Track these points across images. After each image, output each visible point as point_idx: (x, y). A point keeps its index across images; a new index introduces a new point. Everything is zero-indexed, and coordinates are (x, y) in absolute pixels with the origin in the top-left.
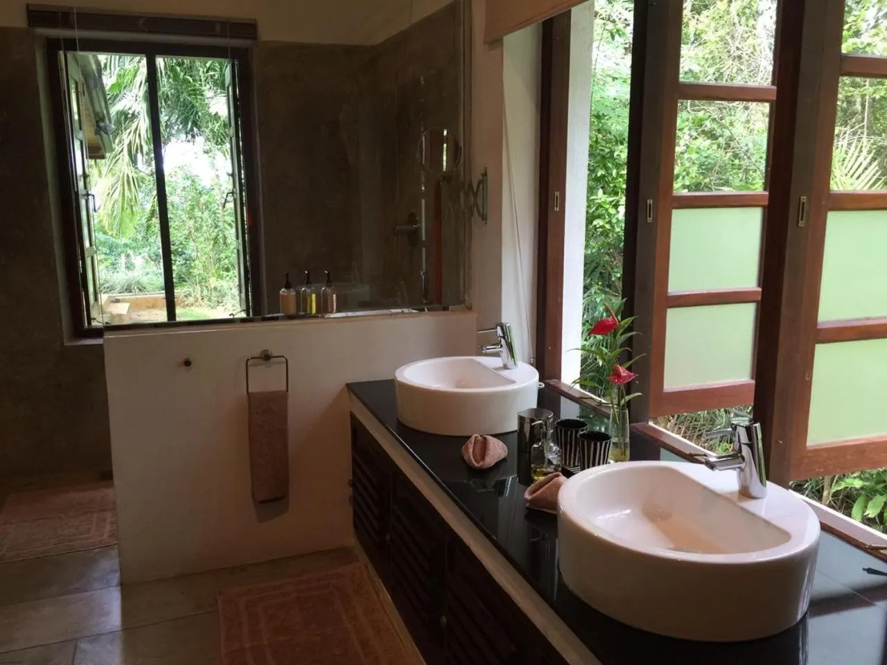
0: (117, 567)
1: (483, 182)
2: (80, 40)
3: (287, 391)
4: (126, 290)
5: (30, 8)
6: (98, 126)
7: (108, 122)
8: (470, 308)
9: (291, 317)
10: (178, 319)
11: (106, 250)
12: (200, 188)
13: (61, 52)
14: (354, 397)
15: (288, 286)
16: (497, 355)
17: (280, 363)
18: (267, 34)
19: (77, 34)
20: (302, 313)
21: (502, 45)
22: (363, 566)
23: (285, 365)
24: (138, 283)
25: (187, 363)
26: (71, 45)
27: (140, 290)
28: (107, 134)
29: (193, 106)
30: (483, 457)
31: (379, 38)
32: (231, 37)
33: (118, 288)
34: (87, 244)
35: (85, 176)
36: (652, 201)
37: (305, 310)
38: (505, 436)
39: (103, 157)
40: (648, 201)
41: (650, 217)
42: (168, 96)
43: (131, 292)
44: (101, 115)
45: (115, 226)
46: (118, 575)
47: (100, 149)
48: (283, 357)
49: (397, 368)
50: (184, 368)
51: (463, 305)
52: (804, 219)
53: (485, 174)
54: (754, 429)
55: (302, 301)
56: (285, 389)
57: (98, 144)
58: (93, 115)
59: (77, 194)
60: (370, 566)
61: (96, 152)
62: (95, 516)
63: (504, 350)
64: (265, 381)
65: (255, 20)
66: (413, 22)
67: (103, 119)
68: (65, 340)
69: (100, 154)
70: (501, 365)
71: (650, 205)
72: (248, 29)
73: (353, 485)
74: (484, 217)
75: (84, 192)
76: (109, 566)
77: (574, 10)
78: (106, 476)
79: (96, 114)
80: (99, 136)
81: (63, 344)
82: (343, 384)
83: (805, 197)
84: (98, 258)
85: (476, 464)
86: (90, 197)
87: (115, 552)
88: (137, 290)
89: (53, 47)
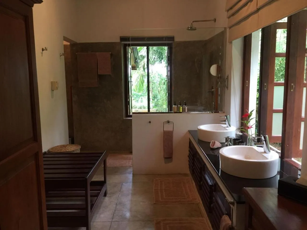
0: (132, 170)
1: (228, 78)
2: (131, 44)
3: (173, 131)
4: (140, 108)
5: (121, 37)
6: (135, 61)
7: (138, 60)
8: (224, 112)
9: (175, 113)
10: (150, 112)
11: (135, 96)
12: (162, 78)
13: (127, 47)
14: (190, 134)
15: (175, 105)
16: (225, 124)
17: (171, 124)
18: (177, 39)
19: (131, 42)
20: (178, 112)
21: (232, 43)
22: (190, 177)
23: (173, 125)
24: (143, 106)
25: (150, 122)
26: (129, 45)
27: (144, 108)
28: (137, 63)
29: (162, 53)
30: (214, 146)
31: (207, 38)
32: (168, 41)
33: (138, 107)
34: (130, 94)
35: (131, 77)
36: (266, 84)
37: (179, 111)
38: (223, 144)
39: (136, 69)
40: (265, 84)
41: (265, 88)
42: (155, 50)
43: (141, 109)
44: (136, 58)
45: (137, 89)
46: (132, 172)
47: (135, 67)
48: (172, 122)
49: (199, 126)
50: (149, 123)
51: (222, 112)
52: (293, 89)
53: (228, 76)
54: (266, 137)
55: (178, 108)
56: (173, 130)
57: (135, 66)
58: (134, 58)
59: (129, 81)
60: (192, 178)
61: (134, 68)
62: (128, 160)
63: (227, 122)
64: (168, 128)
65: (174, 36)
66: (215, 35)
67: (137, 59)
68: (124, 117)
69: (135, 69)
70: (226, 126)
71: (265, 85)
72: (172, 38)
73: (189, 156)
74: (227, 88)
75: (130, 81)
76: (131, 170)
77: (253, 34)
78: (131, 153)
79: (135, 58)
80: (135, 64)
81: (123, 118)
82: (188, 130)
83: (293, 84)
84: (133, 98)
85: (211, 147)
86: (132, 82)
87: (132, 168)
88: (143, 108)
89: (125, 46)
